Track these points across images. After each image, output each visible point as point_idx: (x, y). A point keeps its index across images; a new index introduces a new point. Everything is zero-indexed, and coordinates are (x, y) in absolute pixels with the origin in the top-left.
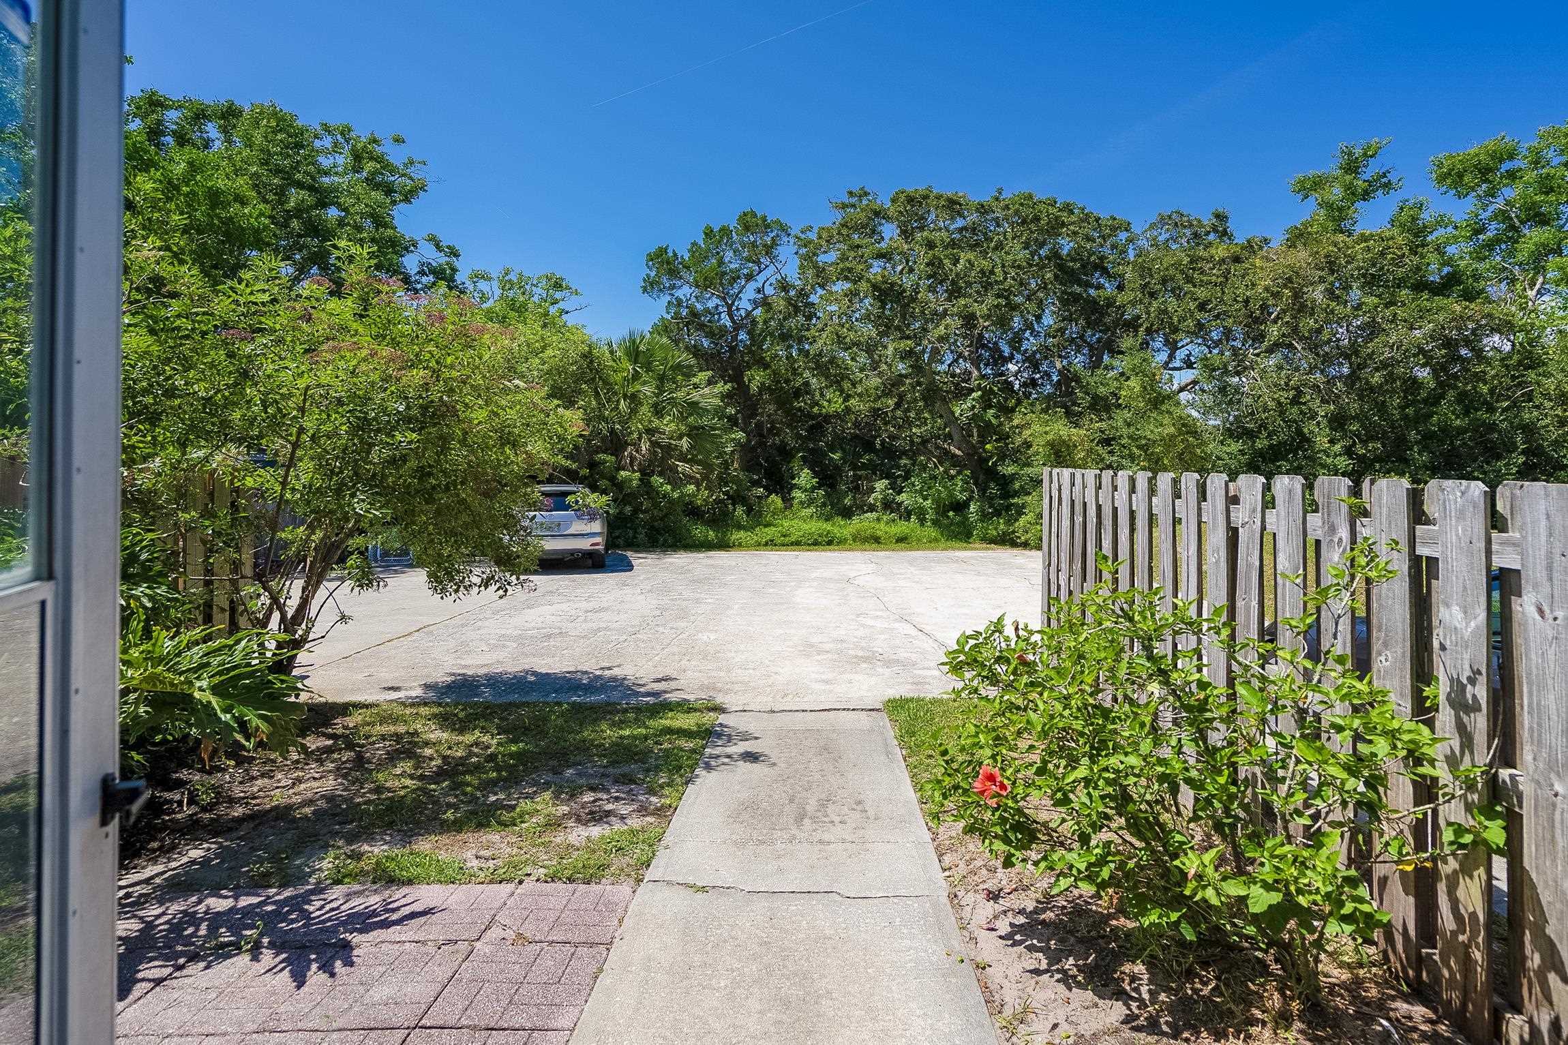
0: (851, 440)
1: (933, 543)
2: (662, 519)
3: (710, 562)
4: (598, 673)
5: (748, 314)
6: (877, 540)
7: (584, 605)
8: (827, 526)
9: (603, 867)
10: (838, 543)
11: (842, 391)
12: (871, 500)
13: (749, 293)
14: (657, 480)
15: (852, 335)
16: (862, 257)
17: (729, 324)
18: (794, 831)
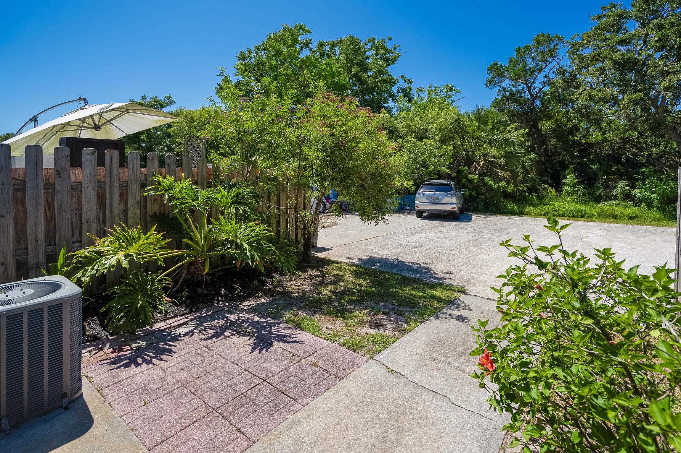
0: (606, 157)
1: (656, 221)
2: (490, 199)
3: (510, 221)
4: (422, 265)
5: (540, 90)
6: (615, 217)
7: (439, 235)
8: (582, 207)
9: (363, 347)
10: (588, 217)
11: (600, 128)
12: (614, 193)
13: (541, 78)
14: (487, 179)
15: (600, 94)
16: (609, 45)
17: (530, 97)
18: (453, 361)
